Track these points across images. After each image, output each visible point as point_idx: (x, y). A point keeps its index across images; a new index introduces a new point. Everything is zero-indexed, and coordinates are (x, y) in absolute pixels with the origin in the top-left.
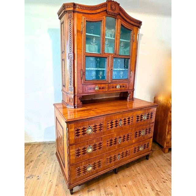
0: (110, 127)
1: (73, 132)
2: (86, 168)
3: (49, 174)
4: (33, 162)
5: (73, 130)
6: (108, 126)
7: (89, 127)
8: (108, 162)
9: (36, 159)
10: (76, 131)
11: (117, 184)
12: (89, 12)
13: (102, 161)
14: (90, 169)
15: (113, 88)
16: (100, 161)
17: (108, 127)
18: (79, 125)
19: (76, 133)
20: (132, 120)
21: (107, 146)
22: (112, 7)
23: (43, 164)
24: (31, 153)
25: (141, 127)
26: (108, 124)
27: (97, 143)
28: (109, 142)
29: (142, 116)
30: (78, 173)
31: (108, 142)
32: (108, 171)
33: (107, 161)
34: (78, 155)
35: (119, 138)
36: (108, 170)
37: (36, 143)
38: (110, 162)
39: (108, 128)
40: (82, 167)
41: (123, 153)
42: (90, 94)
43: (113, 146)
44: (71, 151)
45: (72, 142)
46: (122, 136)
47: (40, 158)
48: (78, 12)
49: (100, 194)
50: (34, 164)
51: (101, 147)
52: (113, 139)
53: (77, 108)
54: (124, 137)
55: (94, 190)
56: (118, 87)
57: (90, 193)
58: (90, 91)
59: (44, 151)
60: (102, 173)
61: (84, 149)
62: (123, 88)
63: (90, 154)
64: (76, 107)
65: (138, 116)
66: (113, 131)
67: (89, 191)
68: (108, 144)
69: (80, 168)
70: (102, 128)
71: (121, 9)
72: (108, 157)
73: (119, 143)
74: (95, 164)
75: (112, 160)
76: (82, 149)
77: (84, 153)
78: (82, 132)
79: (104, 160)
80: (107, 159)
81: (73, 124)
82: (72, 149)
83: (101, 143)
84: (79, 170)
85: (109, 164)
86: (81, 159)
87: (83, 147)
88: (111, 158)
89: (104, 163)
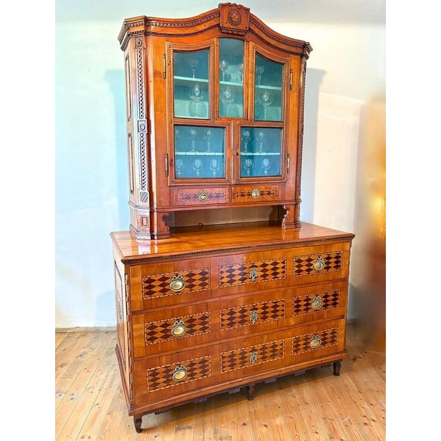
0: (225, 280)
1: (138, 284)
2: (171, 373)
3: (96, 391)
4: (64, 367)
5: (138, 279)
6: (222, 278)
7: (177, 276)
8: (224, 365)
9: (72, 361)
10: (146, 282)
11: (247, 420)
12: (179, 32)
13: (212, 360)
14: (181, 375)
15: (243, 195)
16: (203, 361)
18: (154, 269)
19: (146, 288)
20: (283, 267)
21: (223, 325)
22: (232, 16)
23: (86, 371)
24: (63, 349)
25: (310, 288)
26: (222, 272)
27: (197, 316)
28: (226, 317)
29: (309, 260)
30: (151, 381)
31: (223, 315)
32: (227, 387)
33: (223, 362)
34: (152, 339)
35: (252, 310)
36: (226, 385)
37: (78, 329)
38: (232, 366)
39: (222, 283)
40: (161, 369)
41: (264, 348)
42: (186, 209)
43: (236, 326)
44: (134, 326)
45: (138, 307)
46: (259, 305)
47: (82, 359)
48: (155, 34)
49: (202, 437)
50: (68, 370)
51: (207, 325)
52: (238, 310)
53: (158, 239)
54: (265, 307)
55: (190, 428)
56: (255, 194)
57: (180, 433)
58: (188, 203)
59: (93, 345)
60: (212, 391)
61: (165, 325)
62: (269, 198)
63: (180, 340)
64: (156, 237)
65: (299, 261)
66: (236, 290)
67: (177, 429)
68: (223, 320)
69: (156, 369)
70: (207, 281)
71: (254, 20)
72: (226, 354)
73: (254, 322)
74: (192, 364)
75: (235, 362)
76: (161, 326)
77: (166, 337)
78: (160, 286)
79: (216, 359)
80: (223, 357)
81: (139, 266)
82: (138, 323)
83: (207, 317)
84: (154, 374)
85: (227, 369)
86: (160, 349)
87: (163, 322)
88: (232, 355)
89: (216, 366)
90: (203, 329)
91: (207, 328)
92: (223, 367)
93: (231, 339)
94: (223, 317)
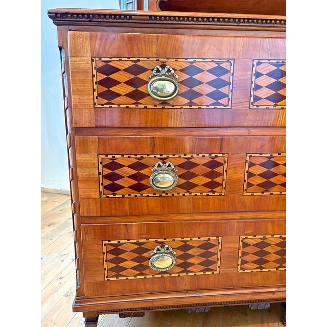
0: (265, 93)
1: (85, 72)
2: (146, 255)
5: (85, 61)
6: (258, 87)
7: (163, 66)
8: (248, 258)
10: (100, 70)
13: (225, 246)
14: (165, 262)
16: (207, 246)
17: (259, 93)
19: (100, 83)
21: (249, 185)
26: (258, 75)
27: (201, 159)
28: (258, 170)
30: (111, 261)
31: (251, 165)
32: (248, 298)
33: (244, 254)
34: (113, 188)
36: (247, 294)
38: (261, 263)
39: (257, 99)
40: (128, 245)
44: (79, 158)
51: (219, 180)
60: (219, 300)
61: (138, 166)
68: (251, 175)
69: (119, 244)
70: (224, 90)
72: (251, 240)
74: (185, 247)
75: (266, 258)
76: (130, 166)
77: (139, 188)
78: (129, 83)
79: (232, 245)
80: (245, 245)
81: (86, 34)
82: (86, 152)
83: (220, 164)
84: (116, 251)
85: (251, 268)
86: (127, 208)
87: (133, 160)
88: (263, 244)
89: (231, 258)
90: (212, 186)
91: (218, 185)
92: (244, 262)
93: (262, 215)
94: (252, 170)
